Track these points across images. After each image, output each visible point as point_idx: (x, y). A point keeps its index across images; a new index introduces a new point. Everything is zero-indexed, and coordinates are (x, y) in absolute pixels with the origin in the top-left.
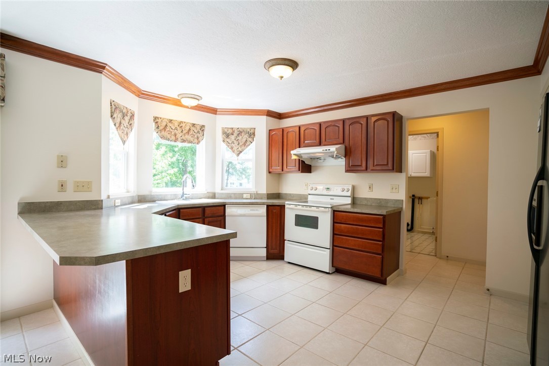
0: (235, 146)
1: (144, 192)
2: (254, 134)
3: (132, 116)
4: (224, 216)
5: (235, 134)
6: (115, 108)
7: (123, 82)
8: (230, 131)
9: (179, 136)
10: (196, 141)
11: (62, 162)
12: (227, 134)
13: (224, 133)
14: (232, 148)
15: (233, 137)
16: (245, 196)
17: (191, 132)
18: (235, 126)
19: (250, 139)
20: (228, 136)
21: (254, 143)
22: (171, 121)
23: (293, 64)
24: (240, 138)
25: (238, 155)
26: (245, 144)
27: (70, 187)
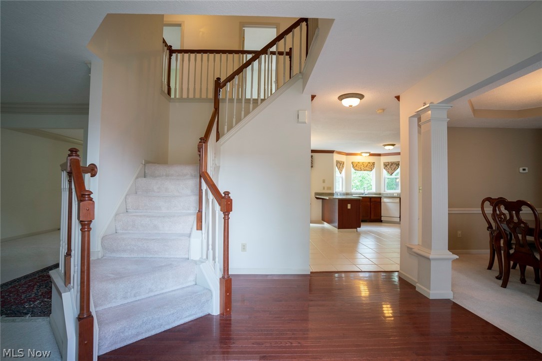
0: (390, 171)
1: (349, 192)
2: (399, 164)
3: (344, 163)
4: (380, 202)
5: (390, 165)
6: (338, 162)
7: (339, 153)
8: (387, 164)
9: (362, 168)
10: (370, 170)
11: (324, 181)
12: (386, 165)
13: (384, 165)
14: (388, 172)
15: (389, 167)
16: (395, 195)
17: (368, 166)
18: (390, 161)
19: (397, 167)
20: (386, 166)
21: (399, 169)
22: (359, 163)
23: (393, 145)
24: (392, 166)
25: (391, 175)
26: (395, 170)
27: (326, 188)
